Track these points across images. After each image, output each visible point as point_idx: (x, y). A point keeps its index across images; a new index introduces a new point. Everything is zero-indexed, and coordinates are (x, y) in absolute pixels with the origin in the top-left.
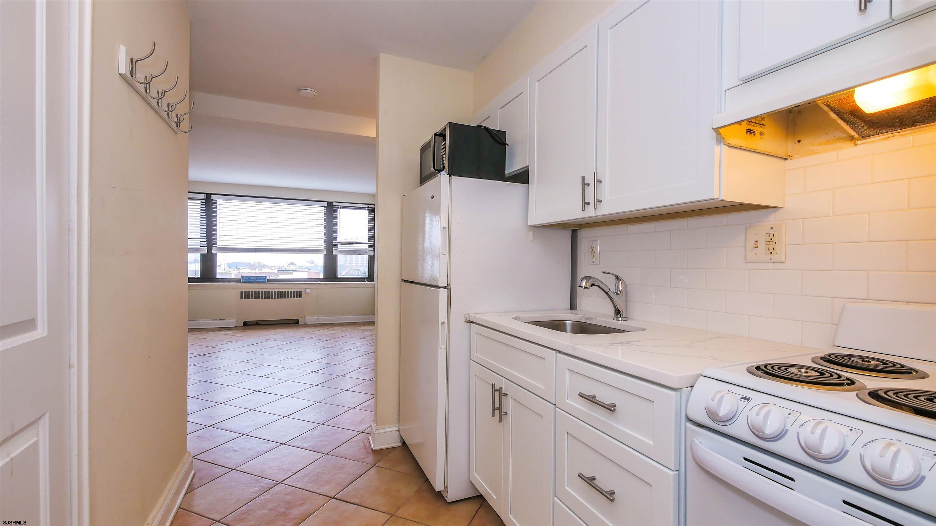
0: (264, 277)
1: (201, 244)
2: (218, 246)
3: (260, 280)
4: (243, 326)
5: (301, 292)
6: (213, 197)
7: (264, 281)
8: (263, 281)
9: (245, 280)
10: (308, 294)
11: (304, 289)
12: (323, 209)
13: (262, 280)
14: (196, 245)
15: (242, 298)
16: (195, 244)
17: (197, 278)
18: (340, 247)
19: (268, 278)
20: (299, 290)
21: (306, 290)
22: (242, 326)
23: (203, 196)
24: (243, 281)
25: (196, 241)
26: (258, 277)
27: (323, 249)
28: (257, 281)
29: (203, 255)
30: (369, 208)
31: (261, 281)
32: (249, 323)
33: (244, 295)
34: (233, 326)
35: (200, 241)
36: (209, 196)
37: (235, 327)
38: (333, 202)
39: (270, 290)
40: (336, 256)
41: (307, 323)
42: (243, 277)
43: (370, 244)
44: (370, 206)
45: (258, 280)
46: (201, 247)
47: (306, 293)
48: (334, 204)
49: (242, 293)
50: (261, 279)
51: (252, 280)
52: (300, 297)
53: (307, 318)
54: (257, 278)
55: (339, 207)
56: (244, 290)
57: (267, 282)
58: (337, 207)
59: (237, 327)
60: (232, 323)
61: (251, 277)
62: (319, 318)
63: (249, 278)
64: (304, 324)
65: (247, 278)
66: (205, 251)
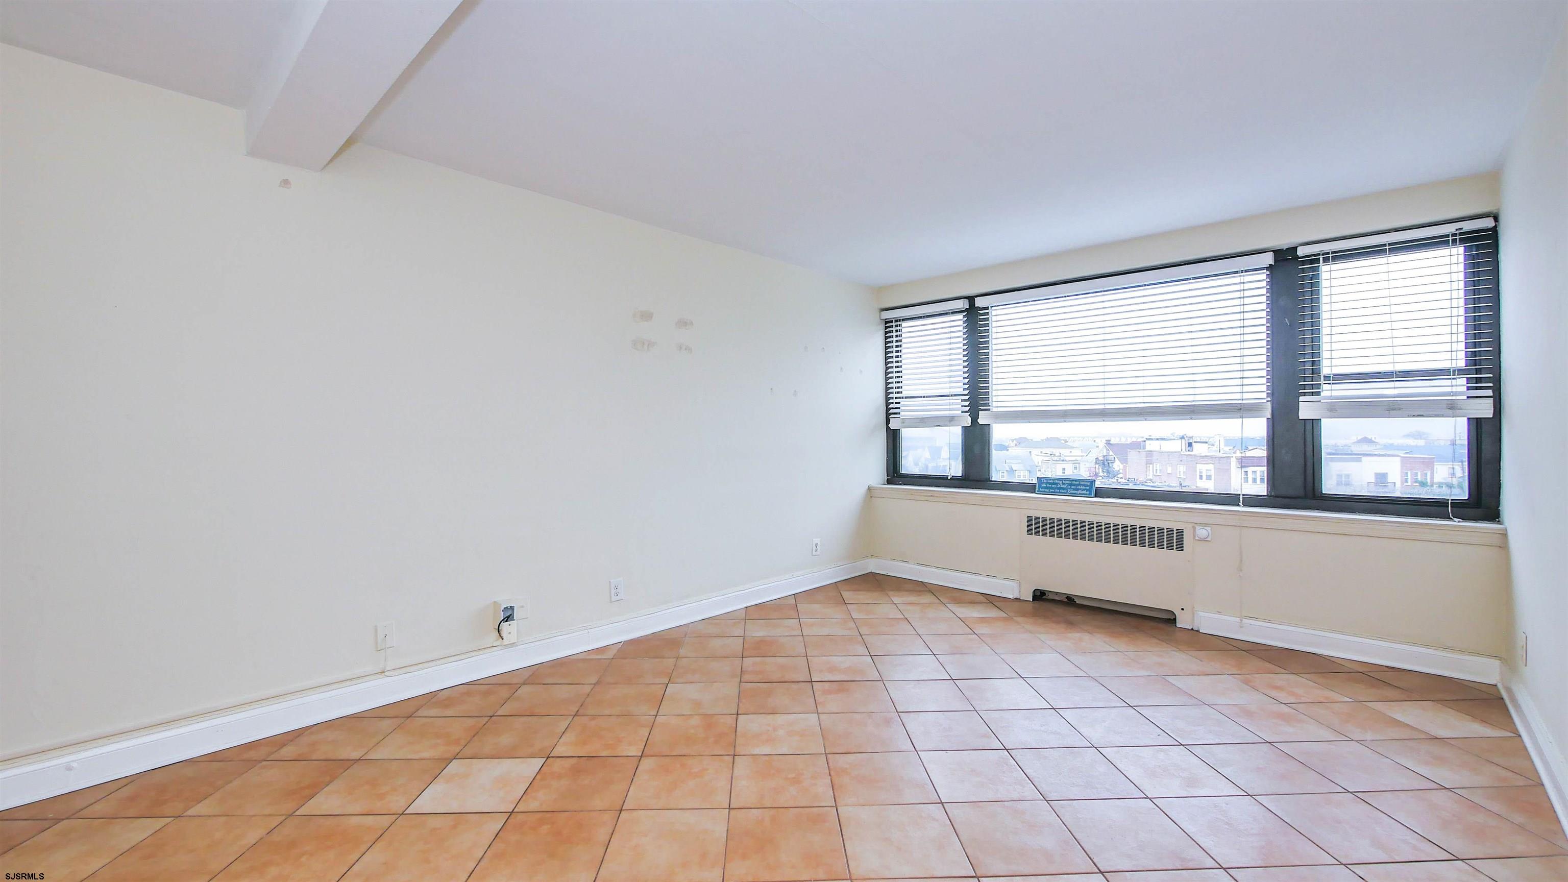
0: (1089, 484)
1: (962, 406)
2: (992, 410)
3: (1078, 490)
4: (1033, 600)
5: (1180, 532)
6: (979, 302)
7: (1088, 492)
8: (1085, 492)
9: (1046, 488)
10: (1204, 540)
11: (1191, 525)
12: (1263, 276)
13: (1084, 490)
14: (950, 410)
15: (1029, 532)
16: (948, 407)
17: (954, 478)
19: (1098, 484)
20: (1175, 526)
21: (1198, 528)
22: (1030, 600)
23: (962, 304)
24: (1041, 490)
25: (951, 401)
26: (1074, 482)
27: (1265, 401)
28: (1072, 492)
29: (965, 432)
30: (1461, 234)
31: (1080, 492)
32: (1051, 597)
33: (1036, 526)
34: (1011, 596)
35: (962, 400)
36: (971, 299)
37: (1017, 598)
38: (1297, 247)
39: (1095, 519)
40: (1314, 423)
41: (1203, 632)
42: (1039, 479)
43: (1478, 371)
44: (1467, 226)
45: (1075, 490)
46: (962, 412)
47: (1197, 538)
48: (1301, 252)
49: (1030, 518)
50: (1082, 487)
51: (1060, 488)
52: (1180, 547)
53: (1202, 614)
54: (1071, 485)
56: (1034, 514)
57: (1096, 496)
58: (1313, 260)
59: (1019, 599)
60: (1009, 590)
61: (1058, 482)
62: (1241, 620)
63: (1054, 484)
64: (1192, 629)
65: (1050, 484)
66: (968, 422)
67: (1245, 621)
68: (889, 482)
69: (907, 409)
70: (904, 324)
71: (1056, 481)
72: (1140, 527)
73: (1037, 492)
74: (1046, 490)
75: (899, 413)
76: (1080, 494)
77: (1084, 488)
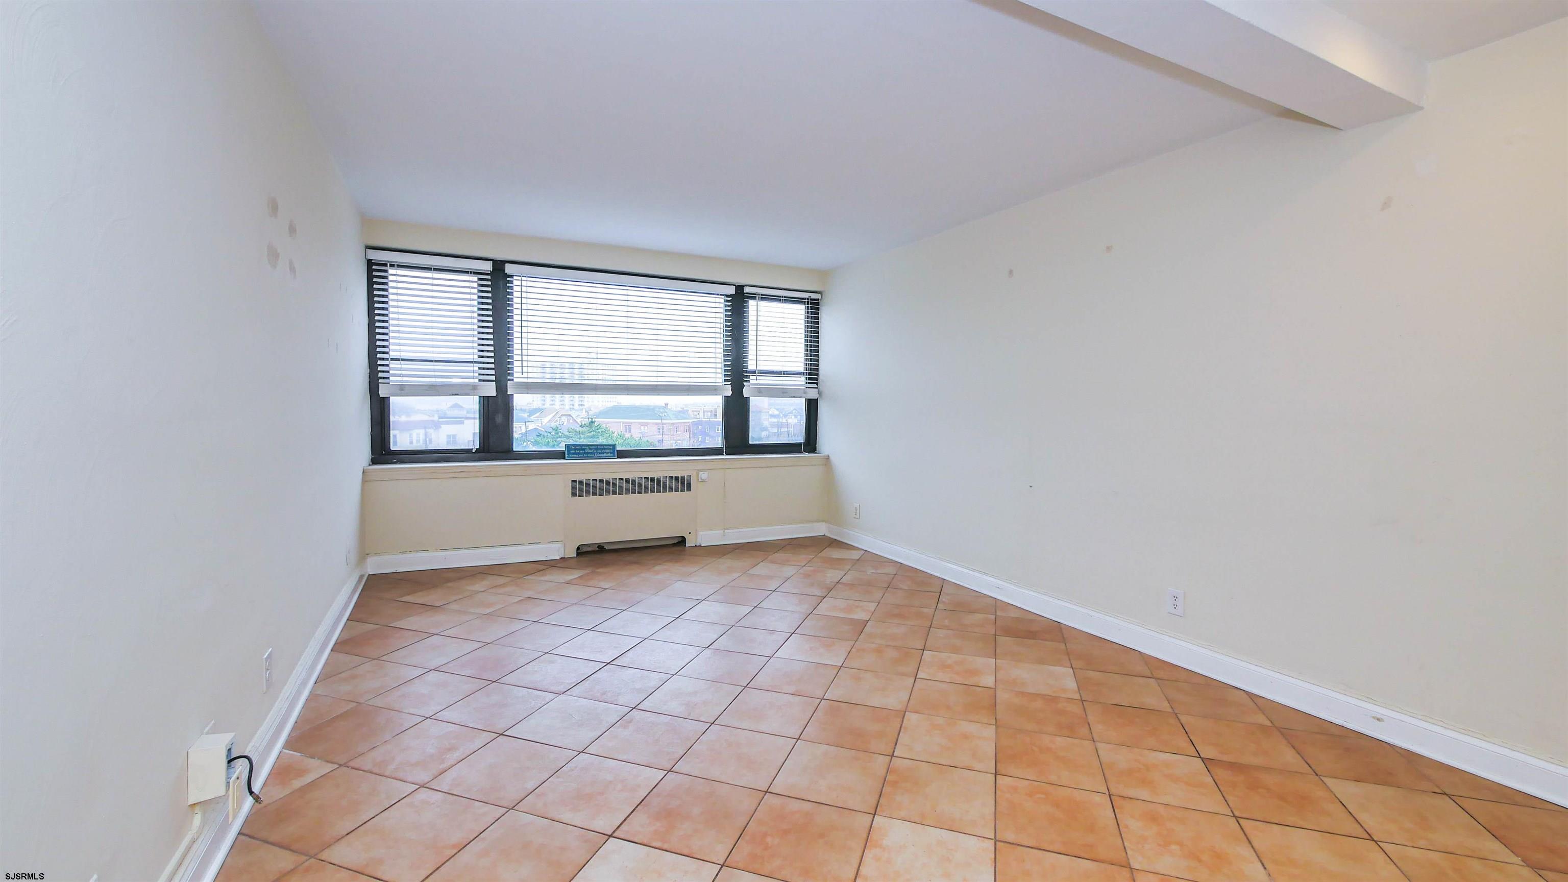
0: (611, 447)
1: (479, 374)
2: (515, 380)
3: (603, 453)
4: (577, 556)
5: (689, 477)
6: (509, 269)
7: (612, 455)
8: (609, 455)
9: (574, 454)
10: (703, 481)
11: (693, 472)
12: (725, 299)
13: (609, 453)
14: (472, 378)
15: (574, 495)
16: (471, 374)
17: (478, 451)
18: (755, 382)
19: (618, 448)
20: (686, 474)
21: (701, 473)
22: (575, 556)
23: (488, 267)
24: (571, 456)
25: (473, 369)
26: (599, 447)
27: (721, 384)
28: (598, 455)
29: (486, 401)
30: (811, 300)
31: (605, 455)
33: (580, 488)
34: (558, 557)
35: (479, 368)
36: (499, 266)
37: (561, 558)
38: (744, 286)
40: (748, 399)
41: (702, 545)
42: (567, 446)
43: (810, 374)
44: (814, 296)
45: (600, 453)
46: (480, 380)
47: (700, 480)
48: (747, 290)
49: (574, 482)
50: (606, 451)
51: (587, 453)
52: (689, 489)
53: (701, 533)
54: (597, 449)
55: (757, 296)
56: (577, 478)
57: (619, 457)
58: (751, 296)
59: (564, 558)
60: (554, 552)
61: (585, 447)
62: (724, 532)
63: (582, 449)
64: (696, 546)
65: (578, 449)
66: (490, 390)
67: (726, 531)
68: (374, 462)
69: (397, 374)
70: (391, 271)
71: (583, 447)
72: (664, 477)
73: (567, 458)
74: (575, 456)
75: (388, 378)
76: (605, 457)
77: (608, 451)
